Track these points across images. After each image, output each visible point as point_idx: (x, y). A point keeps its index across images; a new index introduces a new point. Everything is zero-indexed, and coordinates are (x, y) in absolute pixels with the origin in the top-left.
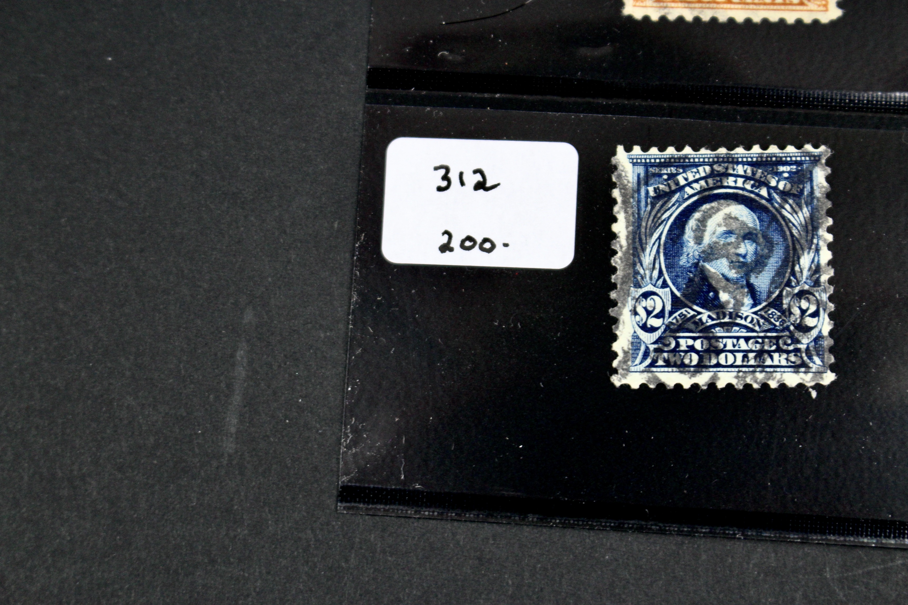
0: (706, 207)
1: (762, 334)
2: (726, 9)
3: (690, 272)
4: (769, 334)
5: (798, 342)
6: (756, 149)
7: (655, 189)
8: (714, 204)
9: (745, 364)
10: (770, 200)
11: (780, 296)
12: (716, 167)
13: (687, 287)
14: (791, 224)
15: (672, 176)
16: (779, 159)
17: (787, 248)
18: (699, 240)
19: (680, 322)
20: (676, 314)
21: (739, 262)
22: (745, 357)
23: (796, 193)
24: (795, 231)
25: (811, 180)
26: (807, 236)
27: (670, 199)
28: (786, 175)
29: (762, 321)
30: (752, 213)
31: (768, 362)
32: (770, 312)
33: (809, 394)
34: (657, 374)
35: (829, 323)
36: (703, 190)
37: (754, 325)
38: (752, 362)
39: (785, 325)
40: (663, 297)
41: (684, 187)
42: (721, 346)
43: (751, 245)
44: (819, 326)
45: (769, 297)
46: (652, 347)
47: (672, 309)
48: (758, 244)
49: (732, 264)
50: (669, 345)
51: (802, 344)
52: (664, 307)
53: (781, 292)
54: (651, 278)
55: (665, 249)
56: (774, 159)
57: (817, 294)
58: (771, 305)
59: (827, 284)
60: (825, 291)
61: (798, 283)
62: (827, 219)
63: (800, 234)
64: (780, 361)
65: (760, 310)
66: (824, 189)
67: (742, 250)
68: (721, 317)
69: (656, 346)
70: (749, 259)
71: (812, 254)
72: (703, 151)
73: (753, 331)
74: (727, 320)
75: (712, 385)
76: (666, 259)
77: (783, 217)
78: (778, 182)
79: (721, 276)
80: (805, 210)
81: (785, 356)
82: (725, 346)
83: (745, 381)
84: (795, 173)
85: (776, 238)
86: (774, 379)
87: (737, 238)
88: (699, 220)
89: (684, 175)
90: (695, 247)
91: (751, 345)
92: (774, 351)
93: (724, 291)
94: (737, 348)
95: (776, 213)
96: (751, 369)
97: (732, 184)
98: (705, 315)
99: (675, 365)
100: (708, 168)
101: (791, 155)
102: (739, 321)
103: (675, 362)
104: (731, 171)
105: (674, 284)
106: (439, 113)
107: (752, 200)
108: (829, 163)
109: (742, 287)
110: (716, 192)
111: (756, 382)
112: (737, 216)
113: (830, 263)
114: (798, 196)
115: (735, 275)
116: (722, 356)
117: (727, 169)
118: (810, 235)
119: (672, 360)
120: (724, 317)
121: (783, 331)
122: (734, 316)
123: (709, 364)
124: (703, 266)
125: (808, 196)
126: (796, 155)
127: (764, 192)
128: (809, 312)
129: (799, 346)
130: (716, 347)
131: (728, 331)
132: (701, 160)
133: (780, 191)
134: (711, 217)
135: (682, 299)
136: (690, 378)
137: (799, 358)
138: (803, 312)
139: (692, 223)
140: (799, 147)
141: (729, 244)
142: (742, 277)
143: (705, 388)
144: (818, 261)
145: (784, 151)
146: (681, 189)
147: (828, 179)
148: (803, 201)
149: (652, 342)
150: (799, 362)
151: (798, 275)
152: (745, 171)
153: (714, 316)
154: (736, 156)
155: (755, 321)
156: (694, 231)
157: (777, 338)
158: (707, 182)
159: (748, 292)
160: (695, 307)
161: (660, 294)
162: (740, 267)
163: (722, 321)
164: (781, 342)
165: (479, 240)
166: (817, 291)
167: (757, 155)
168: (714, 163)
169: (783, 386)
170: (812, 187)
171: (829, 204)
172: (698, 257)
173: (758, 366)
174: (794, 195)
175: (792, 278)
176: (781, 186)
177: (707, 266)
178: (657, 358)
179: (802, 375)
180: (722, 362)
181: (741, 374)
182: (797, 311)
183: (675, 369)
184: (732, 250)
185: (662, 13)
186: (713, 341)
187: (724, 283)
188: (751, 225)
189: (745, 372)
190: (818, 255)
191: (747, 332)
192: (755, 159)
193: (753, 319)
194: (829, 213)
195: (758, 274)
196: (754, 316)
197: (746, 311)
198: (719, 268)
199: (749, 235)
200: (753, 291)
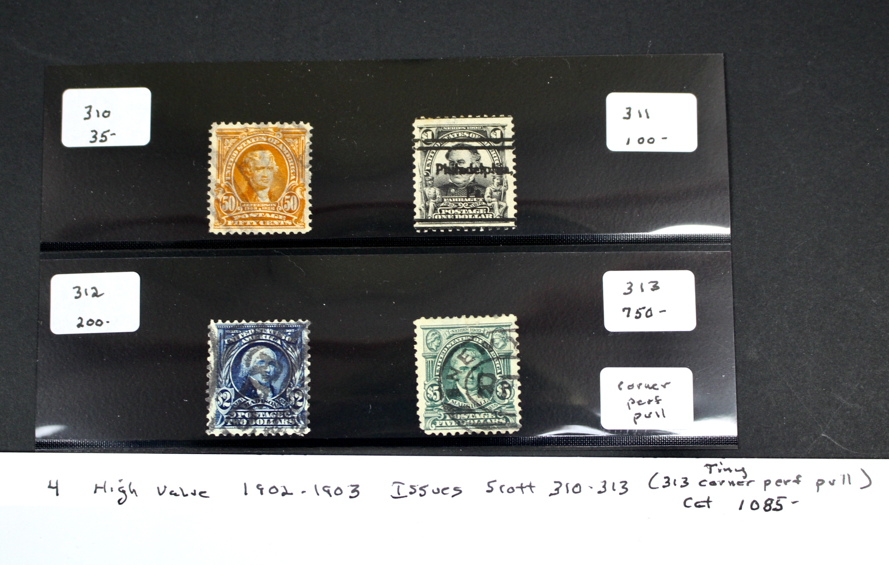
0: (252, 349)
1: (276, 410)
2: (257, 228)
3: (244, 380)
4: (280, 410)
5: (294, 414)
6: (276, 321)
7: (228, 341)
8: (255, 348)
9: (268, 424)
10: (282, 346)
12: (257, 330)
13: (242, 387)
14: (291, 358)
15: (236, 334)
16: (286, 326)
17: (289, 369)
18: (248, 365)
19: (239, 404)
20: (237, 401)
21: (266, 375)
22: (268, 421)
23: (294, 342)
24: (293, 361)
25: (301, 336)
27: (235, 345)
28: (289, 334)
29: (276, 404)
30: (273, 352)
31: (279, 423)
33: (298, 437)
34: (228, 429)
35: (308, 405)
36: (250, 341)
37: (273, 405)
38: (272, 424)
39: (287, 406)
40: (231, 392)
41: (242, 339)
42: (258, 415)
43: (272, 367)
44: (303, 406)
45: (280, 392)
46: (225, 416)
47: (235, 398)
48: (276, 367)
49: (263, 377)
50: (233, 415)
52: (231, 397)
53: (286, 390)
54: (225, 383)
55: (232, 369)
56: (284, 326)
57: (302, 391)
58: (281, 396)
59: (307, 386)
60: (306, 389)
61: (294, 385)
62: (308, 355)
63: (295, 362)
64: (285, 423)
65: (276, 399)
66: (307, 341)
67: (268, 370)
69: (227, 416)
70: (271, 374)
71: (300, 371)
72: (251, 322)
73: (273, 408)
75: (253, 434)
76: (232, 374)
77: (288, 354)
78: (286, 337)
79: (258, 382)
80: (298, 350)
81: (287, 420)
83: (268, 432)
84: (294, 333)
86: (282, 431)
87: (266, 364)
88: (248, 355)
89: (242, 334)
90: (246, 368)
91: (271, 415)
92: (282, 418)
93: (259, 390)
94: (265, 417)
95: (284, 352)
96: (271, 427)
97: (264, 338)
99: (236, 425)
100: (253, 330)
101: (292, 324)
104: (264, 332)
108: (309, 328)
109: (268, 387)
111: (273, 433)
112: (266, 353)
113: (309, 376)
114: (295, 344)
115: (265, 382)
116: (258, 420)
117: (262, 331)
118: (300, 362)
119: (235, 422)
121: (286, 408)
122: (264, 401)
123: (252, 424)
124: (250, 378)
125: (300, 344)
126: (295, 324)
127: (279, 342)
128: (299, 399)
129: (294, 416)
130: (255, 416)
131: (261, 408)
132: (250, 327)
133: (287, 341)
134: (253, 354)
135: (240, 393)
136: (243, 431)
137: (293, 422)
138: (296, 399)
139: (244, 357)
140: (296, 320)
141: (262, 367)
142: (268, 383)
143: (250, 436)
144: (304, 375)
145: (289, 322)
146: (240, 340)
147: (309, 336)
148: (297, 346)
149: (225, 414)
151: (294, 381)
152: (270, 332)
154: (266, 325)
155: (274, 403)
156: (245, 360)
157: (284, 412)
158: (252, 337)
159: (270, 390)
160: (246, 397)
161: (229, 391)
162: (267, 378)
164: (285, 414)
166: (303, 389)
167: (276, 324)
168: (256, 328)
169: (286, 434)
170: (301, 340)
171: (309, 348)
172: (247, 373)
173: (275, 425)
174: (293, 344)
175: (291, 383)
176: (287, 339)
177: (252, 378)
178: (228, 421)
179: (295, 429)
180: (258, 423)
181: (266, 429)
182: (293, 399)
183: (236, 427)
184: (264, 370)
185: (227, 231)
186: (254, 413)
187: (259, 385)
188: (273, 358)
189: (268, 428)
190: (304, 372)
191: (270, 409)
192: (275, 326)
193: (272, 403)
194: (309, 352)
195: (275, 381)
196: (273, 401)
197: (269, 399)
198: (257, 378)
199: (271, 363)
200: (273, 389)
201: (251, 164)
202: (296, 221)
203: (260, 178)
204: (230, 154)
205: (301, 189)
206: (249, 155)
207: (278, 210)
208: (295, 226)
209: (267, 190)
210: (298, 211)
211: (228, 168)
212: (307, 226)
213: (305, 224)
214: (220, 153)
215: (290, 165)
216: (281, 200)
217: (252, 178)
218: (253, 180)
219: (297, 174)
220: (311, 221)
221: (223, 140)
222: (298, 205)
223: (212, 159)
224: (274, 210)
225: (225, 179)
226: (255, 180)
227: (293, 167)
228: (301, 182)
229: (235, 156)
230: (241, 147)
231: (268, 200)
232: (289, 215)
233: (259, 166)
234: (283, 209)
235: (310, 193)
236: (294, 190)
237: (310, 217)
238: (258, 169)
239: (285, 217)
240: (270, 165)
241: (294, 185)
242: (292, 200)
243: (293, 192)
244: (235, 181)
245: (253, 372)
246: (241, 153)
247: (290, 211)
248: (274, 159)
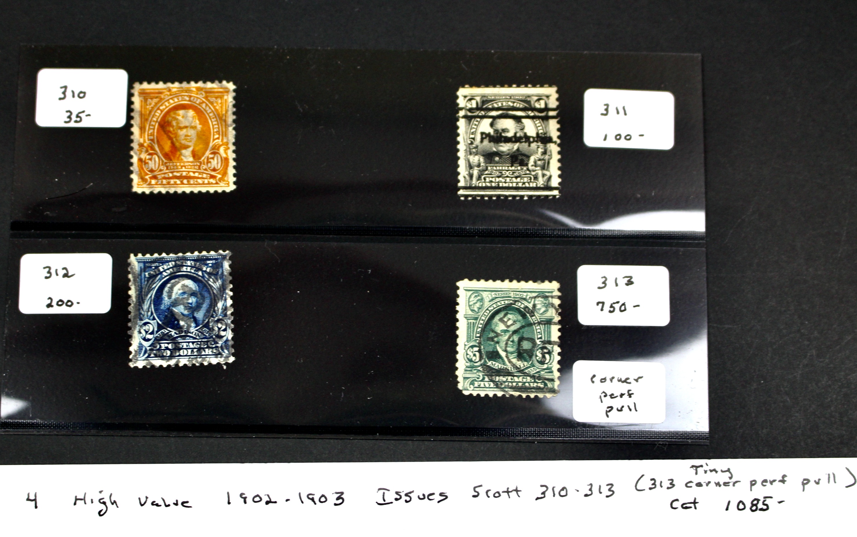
0: (173, 281)
1: (200, 340)
2: (181, 187)
3: (166, 312)
4: (203, 340)
5: (217, 343)
6: (196, 253)
7: (149, 274)
8: (177, 280)
9: (192, 354)
10: (203, 277)
11: (208, 322)
12: (177, 262)
13: (165, 319)
14: (213, 288)
15: (157, 267)
16: (207, 258)
17: (211, 299)
18: (170, 297)
19: (162, 336)
20: (160, 332)
21: (189, 306)
22: (192, 351)
23: (215, 273)
24: (215, 291)
25: (222, 267)
26: (221, 293)
27: (156, 278)
28: (210, 265)
29: (200, 334)
30: (195, 283)
31: (203, 353)
32: (204, 330)
33: (223, 367)
34: (151, 361)
35: (232, 334)
36: (171, 273)
37: (196, 336)
38: (196, 354)
39: (211, 335)
40: (153, 324)
41: (162, 272)
42: (181, 346)
43: (194, 298)
44: (227, 335)
45: (203, 322)
46: (148, 348)
47: (158, 330)
48: (198, 298)
49: (186, 308)
50: (156, 347)
51: (219, 344)
52: (154, 329)
53: (209, 320)
54: (147, 316)
55: (154, 302)
56: (205, 257)
57: (225, 320)
59: (230, 316)
60: (229, 319)
61: (217, 316)
62: (230, 285)
63: (217, 293)
64: (208, 352)
65: (198, 329)
66: (228, 271)
67: (190, 301)
68: (181, 333)
69: (150, 348)
70: (193, 305)
71: (223, 302)
72: (172, 255)
73: (196, 339)
74: (183, 334)
75: (177, 365)
76: (154, 307)
77: (210, 285)
78: (207, 268)
79: (180, 314)
80: (220, 281)
81: (211, 350)
82: (183, 346)
83: (193, 362)
84: (215, 264)
85: (206, 294)
86: (206, 361)
87: (188, 295)
88: (169, 287)
89: (162, 266)
90: (168, 300)
91: (195, 346)
92: (206, 348)
93: (182, 321)
94: (188, 347)
95: (206, 283)
96: (195, 357)
97: (185, 270)
98: (173, 333)
99: (160, 356)
100: (173, 263)
101: (213, 255)
102: (189, 334)
103: (159, 355)
104: (185, 264)
105: (158, 318)
106: (46, 241)
107: (195, 277)
108: (230, 259)
109: (191, 318)
110: (177, 274)
111: (197, 363)
112: (188, 285)
113: (232, 305)
114: (216, 275)
115: (187, 313)
116: (182, 351)
117: (182, 263)
118: (222, 293)
119: (158, 354)
120: (182, 332)
121: (210, 338)
122: (187, 332)
123: (175, 355)
124: (172, 309)
125: (221, 274)
126: (215, 255)
127: (200, 273)
128: (222, 329)
129: (218, 345)
130: (178, 347)
131: (184, 339)
132: (170, 259)
133: (208, 272)
134: (175, 286)
135: (163, 325)
136: (166, 362)
137: (217, 351)
138: (219, 329)
139: (166, 289)
140: (216, 251)
141: (184, 298)
142: (190, 314)
143: (174, 366)
144: (226, 305)
145: (209, 254)
146: (161, 273)
147: (230, 266)
148: (218, 277)
149: (148, 346)
150: (217, 353)
151: (217, 312)
152: (191, 264)
153: (177, 333)
154: (187, 257)
155: (197, 334)
156: (167, 293)
157: (207, 342)
158: (173, 270)
159: (193, 321)
160: (169, 329)
161: (152, 323)
162: (189, 309)
163: (181, 335)
164: (209, 343)
165: (65, 301)
166: (226, 319)
167: (197, 256)
168: (176, 260)
169: (210, 364)
170: (223, 270)
171: (230, 278)
172: (169, 305)
173: (199, 355)
174: (214, 274)
175: (214, 313)
176: (208, 270)
177: (174, 309)
178: (151, 353)
179: (219, 359)
180: (182, 354)
181: (190, 359)
182: (216, 329)
183: (159, 358)
184: (186, 301)
185: (151, 190)
186: (177, 344)
187: (182, 317)
188: (194, 289)
189: (192, 358)
190: (226, 302)
191: (193, 339)
192: (196, 258)
193: (196, 333)
194: (231, 282)
195: (198, 312)
197: (193, 329)
198: (179, 310)
199: (193, 294)
200: (195, 320)
201: (174, 123)
202: (221, 180)
203: (183, 137)
204: (153, 113)
205: (224, 147)
206: (172, 114)
207: (201, 169)
208: (219, 184)
209: (191, 149)
210: (222, 170)
211: (151, 127)
212: (231, 184)
213: (229, 182)
214: (143, 112)
215: (213, 124)
216: (204, 159)
217: (176, 137)
218: (177, 140)
219: (221, 133)
220: (235, 179)
221: (146, 100)
222: (222, 164)
223: (135, 119)
224: (198, 168)
225: (148, 138)
226: (178, 139)
227: (216, 126)
228: (225, 140)
229: (158, 115)
230: (164, 107)
231: (191, 159)
232: (213, 173)
233: (182, 125)
234: (207, 168)
235: (234, 151)
236: (218, 149)
237: (235, 175)
238: (181, 128)
239: (209, 175)
240: (193, 125)
241: (218, 144)
242: (215, 159)
243: (217, 151)
244: (158, 141)
245: (175, 303)
246: (164, 113)
247: (214, 170)
248: (197, 118)
